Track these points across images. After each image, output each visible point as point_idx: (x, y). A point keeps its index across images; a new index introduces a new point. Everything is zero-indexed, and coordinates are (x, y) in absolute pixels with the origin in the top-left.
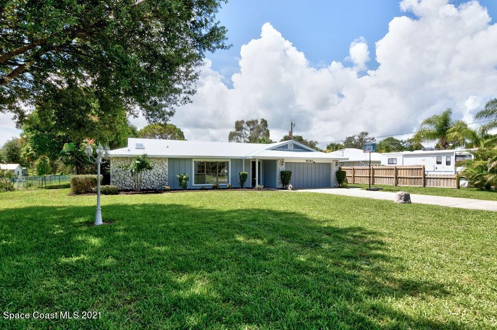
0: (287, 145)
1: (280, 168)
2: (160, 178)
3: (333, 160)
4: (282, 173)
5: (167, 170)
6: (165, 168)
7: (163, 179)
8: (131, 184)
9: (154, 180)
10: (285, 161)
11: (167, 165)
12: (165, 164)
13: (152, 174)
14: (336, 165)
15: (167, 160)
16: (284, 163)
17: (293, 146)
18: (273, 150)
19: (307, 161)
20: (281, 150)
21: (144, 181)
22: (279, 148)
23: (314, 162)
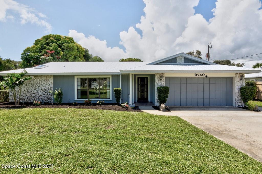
0: (176, 58)
1: (159, 83)
2: (46, 93)
3: (237, 73)
4: (160, 89)
5: (52, 86)
6: (51, 84)
7: (48, 94)
8: (24, 98)
9: (42, 94)
10: (166, 75)
11: (52, 82)
12: (50, 81)
13: (40, 90)
14: (241, 79)
15: (52, 78)
16: (164, 78)
17: (183, 60)
18: (157, 64)
19: (196, 75)
20: (165, 64)
21: (34, 95)
22: (166, 62)
23: (206, 76)
